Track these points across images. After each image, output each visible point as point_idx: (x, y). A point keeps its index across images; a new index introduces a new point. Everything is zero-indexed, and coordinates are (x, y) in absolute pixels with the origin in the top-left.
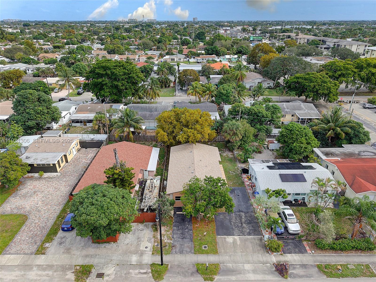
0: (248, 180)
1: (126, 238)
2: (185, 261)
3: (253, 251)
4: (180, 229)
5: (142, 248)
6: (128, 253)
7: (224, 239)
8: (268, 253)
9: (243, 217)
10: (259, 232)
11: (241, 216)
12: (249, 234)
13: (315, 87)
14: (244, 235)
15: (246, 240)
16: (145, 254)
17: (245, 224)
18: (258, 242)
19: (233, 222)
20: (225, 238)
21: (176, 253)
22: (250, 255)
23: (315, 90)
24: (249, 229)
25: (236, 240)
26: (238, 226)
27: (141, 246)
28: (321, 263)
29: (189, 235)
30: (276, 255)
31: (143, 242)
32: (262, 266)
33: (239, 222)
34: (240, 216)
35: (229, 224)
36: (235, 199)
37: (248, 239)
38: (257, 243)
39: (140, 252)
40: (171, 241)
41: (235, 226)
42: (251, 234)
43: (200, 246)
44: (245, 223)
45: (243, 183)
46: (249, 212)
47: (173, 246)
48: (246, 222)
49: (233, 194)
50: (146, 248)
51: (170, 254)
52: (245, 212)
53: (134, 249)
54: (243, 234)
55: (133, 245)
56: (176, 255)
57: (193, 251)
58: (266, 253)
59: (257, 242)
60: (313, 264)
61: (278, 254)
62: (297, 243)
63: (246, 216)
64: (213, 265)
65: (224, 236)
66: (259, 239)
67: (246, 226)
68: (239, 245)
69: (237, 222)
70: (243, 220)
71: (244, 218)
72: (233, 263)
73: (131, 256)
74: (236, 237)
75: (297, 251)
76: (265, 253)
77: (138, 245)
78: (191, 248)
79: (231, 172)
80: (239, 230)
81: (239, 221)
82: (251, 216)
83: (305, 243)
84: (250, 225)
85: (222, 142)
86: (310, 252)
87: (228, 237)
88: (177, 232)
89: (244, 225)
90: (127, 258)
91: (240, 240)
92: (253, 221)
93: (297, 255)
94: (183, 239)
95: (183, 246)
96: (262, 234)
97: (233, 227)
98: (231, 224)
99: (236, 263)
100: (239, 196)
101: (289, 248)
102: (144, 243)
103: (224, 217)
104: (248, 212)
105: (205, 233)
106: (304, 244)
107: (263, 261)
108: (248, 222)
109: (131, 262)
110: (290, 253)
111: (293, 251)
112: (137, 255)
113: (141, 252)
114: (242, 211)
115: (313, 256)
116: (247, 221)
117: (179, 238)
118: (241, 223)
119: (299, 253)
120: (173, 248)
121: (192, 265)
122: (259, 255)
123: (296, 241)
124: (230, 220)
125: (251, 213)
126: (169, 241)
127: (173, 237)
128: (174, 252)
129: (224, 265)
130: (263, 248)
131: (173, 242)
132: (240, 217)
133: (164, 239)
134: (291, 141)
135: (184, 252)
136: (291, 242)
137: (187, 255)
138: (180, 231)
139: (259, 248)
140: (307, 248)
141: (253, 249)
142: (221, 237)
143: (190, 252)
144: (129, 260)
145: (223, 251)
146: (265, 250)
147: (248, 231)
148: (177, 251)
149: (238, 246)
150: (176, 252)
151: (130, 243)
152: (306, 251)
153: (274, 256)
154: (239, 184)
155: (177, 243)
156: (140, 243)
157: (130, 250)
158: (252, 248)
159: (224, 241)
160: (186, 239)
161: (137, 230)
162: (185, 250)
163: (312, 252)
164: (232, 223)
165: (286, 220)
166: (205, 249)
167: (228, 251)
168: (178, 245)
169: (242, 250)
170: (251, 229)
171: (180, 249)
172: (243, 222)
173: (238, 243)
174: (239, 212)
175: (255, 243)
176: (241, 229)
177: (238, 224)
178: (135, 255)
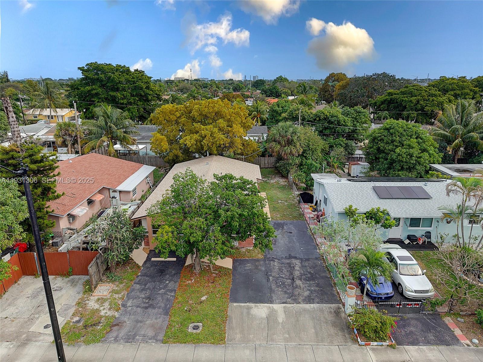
0: (311, 211)
1: (9, 305)
2: (131, 360)
4: (149, 288)
7: (245, 311)
8: (355, 344)
9: (297, 268)
10: (333, 295)
11: (292, 266)
12: (309, 300)
13: (418, 103)
14: (296, 301)
15: (300, 313)
16: (36, 341)
18: (330, 318)
19: (273, 277)
20: (249, 308)
21: (115, 339)
22: (307, 347)
23: (419, 106)
24: (309, 290)
25: (276, 311)
26: (283, 283)
27: (37, 322)
29: (164, 301)
30: (377, 349)
31: (45, 314)
33: (287, 277)
34: (290, 266)
35: (264, 281)
36: (284, 237)
37: (305, 310)
38: (326, 320)
39: (25, 335)
40: (116, 314)
41: (277, 283)
42: (313, 299)
43: (183, 324)
44: (300, 279)
45: (302, 215)
46: (311, 260)
47: (116, 325)
48: (304, 277)
49: (280, 231)
50: (47, 327)
51: (99, 342)
52: (301, 260)
53: (13, 329)
54: (294, 300)
55: (17, 321)
56: (113, 346)
57: (161, 337)
58: (350, 344)
59: (327, 316)
61: (382, 345)
62: (429, 319)
63: (303, 267)
65: (248, 304)
66: (333, 311)
67: (301, 285)
68: (282, 323)
69: (282, 277)
70: (297, 273)
71: (298, 269)
74: (277, 307)
75: (432, 338)
77: (31, 321)
80: (285, 292)
81: (288, 274)
83: (448, 320)
84: (311, 282)
85: (270, 168)
86: (468, 342)
87: (256, 306)
88: (138, 294)
89: (298, 282)
91: (285, 312)
92: (319, 275)
93: (434, 349)
94: (146, 308)
95: (139, 325)
96: (340, 301)
97: (271, 286)
98: (268, 280)
100: (291, 233)
101: (411, 332)
103: (254, 268)
104: (308, 260)
105: (204, 298)
106: (447, 323)
108: (308, 277)
110: (413, 343)
111: (420, 339)
112: (12, 344)
113: (27, 336)
114: (295, 258)
115: (477, 351)
116: (305, 275)
117: (138, 307)
118: (291, 277)
119: (437, 344)
120: (115, 328)
122: (332, 347)
123: (425, 314)
124: (267, 273)
125: (315, 261)
126: (110, 313)
127: (124, 306)
128: (112, 339)
130: (342, 330)
131: (121, 314)
132: (291, 268)
133: (102, 308)
134: (390, 147)
135: (137, 337)
136: (412, 318)
137: (143, 345)
138: (146, 293)
139: (332, 330)
140: (458, 332)
141: (317, 334)
142: (240, 306)
143: (154, 338)
145: (238, 336)
146: (347, 336)
147: (307, 293)
148: (121, 335)
149: (280, 325)
150: (116, 337)
151: (14, 316)
152: (455, 340)
153: (373, 350)
154: (295, 217)
155: (129, 319)
156: (38, 316)
157: (4, 331)
158: (313, 330)
159: (245, 314)
160: (154, 308)
162: (142, 333)
163: (471, 341)
164: (271, 278)
165: (397, 269)
166: (195, 331)
167: (251, 336)
168: (128, 322)
169: (287, 336)
170: (315, 291)
171: (130, 332)
172: (295, 277)
173: (279, 319)
174: (289, 259)
175: (322, 319)
176: (291, 291)
177: (285, 280)
178: (9, 343)
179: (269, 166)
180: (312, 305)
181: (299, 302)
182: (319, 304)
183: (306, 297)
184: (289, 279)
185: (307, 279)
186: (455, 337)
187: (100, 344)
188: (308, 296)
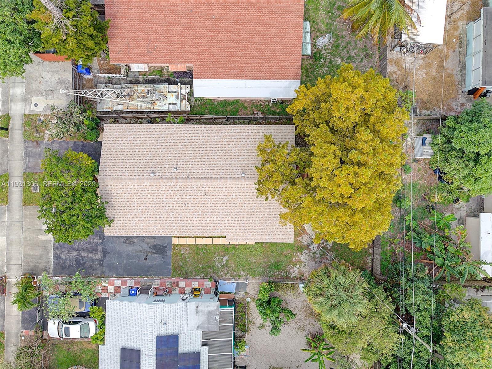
1: (52, 72)
2: (13, 159)
3: (27, 255)
5: (35, 99)
6: (27, 81)
8: (23, 274)
9: (90, 255)
10: (61, 273)
11: (94, 252)
12: (57, 257)
15: (46, 250)
16: (26, 105)
17: (77, 255)
18: (42, 265)
21: (26, 147)
22: (21, 248)
24: (66, 259)
25: (47, 235)
27: (39, 97)
28: (7, 340)
31: (45, 98)
32: (4, 261)
33: (80, 246)
34: (93, 250)
36: (137, 252)
37: (48, 252)
38: (40, 263)
39: (29, 96)
40: (46, 140)
42: (57, 260)
45: (186, 276)
46: (101, 267)
47: (37, 143)
49: (150, 250)
50: (36, 105)
51: (24, 138)
52: (102, 260)
53: (34, 87)
54: (57, 248)
55: (40, 85)
56: (22, 148)
57: (28, 170)
60: (5, 329)
63: (93, 260)
64: (6, 197)
66: (47, 269)
67: (71, 255)
68: (38, 237)
69: (80, 243)
70: (85, 254)
72: (8, 223)
73: (22, 86)
74: (51, 236)
75: (26, 317)
76: (24, 269)
77: (40, 93)
78: (34, 169)
79: (226, 258)
81: (84, 247)
82: (91, 267)
84: (74, 262)
85: (372, 260)
86: (23, 334)
88: (64, 148)
89: (75, 253)
90: (19, 81)
91: (47, 240)
93: (19, 313)
95: (37, 156)
96: (55, 276)
99: (8, 227)
102: (43, 101)
104: (102, 265)
107: (10, 263)
109: (14, 87)
112: (24, 93)
113: (29, 98)
114: (104, 256)
115: (17, 334)
116: (83, 259)
119: (22, 317)
120: (35, 143)
121: (7, 169)
122: (20, 261)
125: (99, 271)
126: (46, 136)
127: (53, 142)
128: (27, 145)
129: (6, 211)
130: (32, 270)
131: (46, 143)
135: (28, 158)
137: (22, 162)
139: (31, 264)
141: (30, 255)
143: (28, 167)
144: (16, 84)
145: (28, 213)
146: (28, 271)
147: (63, 257)
148: (30, 149)
149: (36, 236)
150: (28, 147)
151: (44, 81)
152: (25, 328)
154: (181, 268)
155: (43, 149)
156: (44, 94)
157: (32, 83)
158: (32, 254)
161: (67, 86)
162: (31, 160)
163: (24, 336)
166: (32, 188)
167: (28, 220)
168: (39, 149)
169: (28, 239)
170: (65, 262)
171: (32, 152)
172: (80, 252)
173: (41, 236)
174: (103, 251)
175: (41, 261)
176: (66, 246)
177: (77, 245)
178: (24, 91)
179: (374, 260)
180: (52, 257)
181: (55, 250)
182: (53, 262)
183: (59, 255)
184: (79, 248)
185: (78, 260)
186: (28, 329)
187: (23, 140)
188: (60, 257)
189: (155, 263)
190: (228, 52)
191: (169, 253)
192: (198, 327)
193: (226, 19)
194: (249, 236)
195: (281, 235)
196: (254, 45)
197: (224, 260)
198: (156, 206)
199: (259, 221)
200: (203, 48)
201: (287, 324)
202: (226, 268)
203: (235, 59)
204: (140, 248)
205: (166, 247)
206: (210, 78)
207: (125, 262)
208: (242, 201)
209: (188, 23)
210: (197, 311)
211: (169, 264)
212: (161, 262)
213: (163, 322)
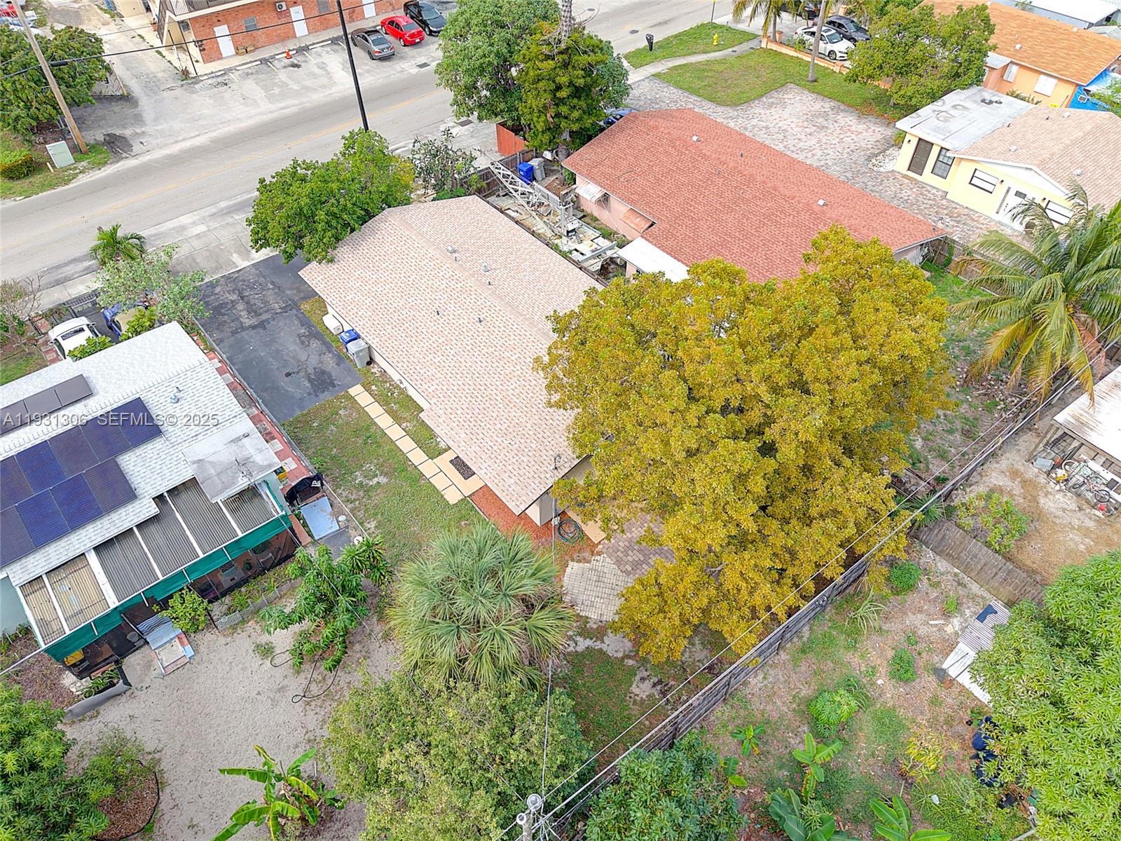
3: (193, 258)
9: (244, 313)
11: (252, 314)
12: (213, 284)
14: (228, 278)
15: (217, 269)
19: (268, 289)
22: (200, 248)
24: (216, 294)
33: (251, 296)
34: (255, 312)
35: (277, 280)
36: (294, 358)
37: (214, 273)
41: (260, 284)
42: (208, 286)
44: (232, 302)
46: (230, 334)
48: (229, 306)
49: (311, 370)
52: (243, 329)
60: (36, 294)
63: (236, 320)
67: (228, 295)
68: (232, 254)
69: (257, 294)
70: (241, 306)
71: (242, 313)
72: (234, 222)
74: (247, 264)
80: (244, 281)
81: (253, 301)
82: (221, 324)
84: (217, 304)
87: (268, 255)
89: (234, 297)
91: (235, 264)
97: (265, 279)
98: (273, 283)
100: (288, 375)
103: (302, 288)
104: (234, 333)
108: (223, 309)
114: (254, 327)
116: (229, 309)
118: (245, 298)
124: (280, 290)
125: (221, 335)
132: (252, 311)
141: (194, 261)
147: (218, 290)
154: (307, 427)
158: (198, 261)
164: (271, 287)
169: (221, 248)
170: (209, 296)
172: (241, 301)
173: (237, 256)
174: (262, 322)
177: (252, 293)
180: (208, 280)
181: (223, 278)
183: (218, 285)
184: (247, 296)
185: (224, 305)
188: (215, 288)
189: (290, 389)
190: (720, 237)
191: (326, 396)
192: (199, 461)
193: (757, 205)
194: (463, 435)
195: (512, 481)
196: (768, 252)
197: (376, 480)
198: (402, 285)
199: (506, 425)
200: (692, 214)
201: (308, 704)
202: (361, 493)
203: (723, 251)
204: (303, 357)
205: (334, 386)
206: (663, 250)
207: (262, 354)
208: (519, 373)
209: (701, 181)
210: (237, 440)
211: (302, 408)
212: (299, 396)
213: (180, 395)
